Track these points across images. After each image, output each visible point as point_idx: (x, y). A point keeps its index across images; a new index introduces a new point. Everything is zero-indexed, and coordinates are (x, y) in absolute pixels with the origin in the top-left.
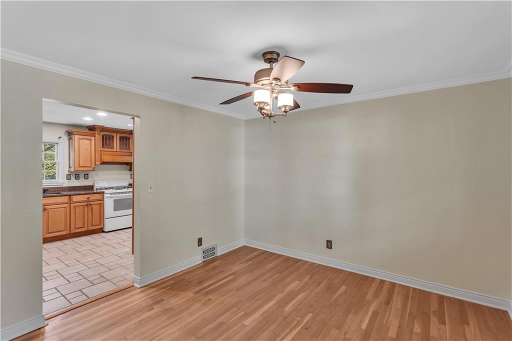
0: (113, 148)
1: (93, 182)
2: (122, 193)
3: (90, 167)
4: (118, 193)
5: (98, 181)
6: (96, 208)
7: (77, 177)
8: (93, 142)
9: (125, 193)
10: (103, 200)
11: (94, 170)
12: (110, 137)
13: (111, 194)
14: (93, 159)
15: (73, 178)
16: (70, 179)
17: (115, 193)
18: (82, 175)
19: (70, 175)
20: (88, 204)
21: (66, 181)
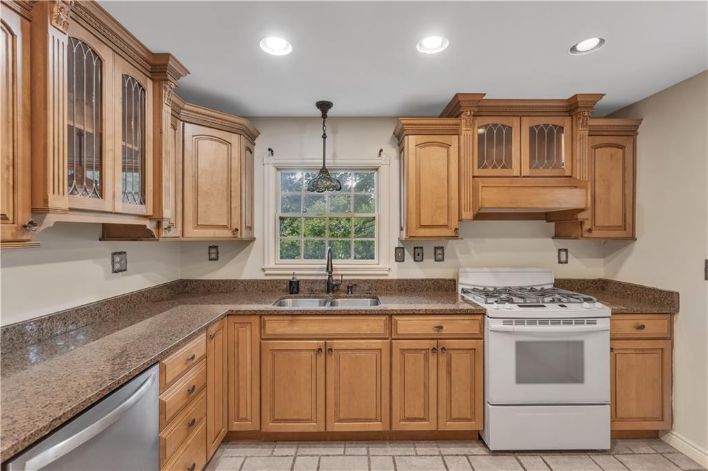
0: (509, 165)
1: (456, 270)
2: (544, 322)
3: (446, 226)
4: (532, 321)
5: (468, 269)
6: (461, 363)
7: (418, 256)
8: (454, 150)
9: (556, 321)
10: (480, 336)
11: (456, 237)
12: (500, 131)
13: (508, 321)
14: (454, 203)
15: (408, 256)
16: (403, 261)
17: (520, 321)
18: (429, 251)
19: (403, 248)
20: (439, 347)
21: (394, 265)
